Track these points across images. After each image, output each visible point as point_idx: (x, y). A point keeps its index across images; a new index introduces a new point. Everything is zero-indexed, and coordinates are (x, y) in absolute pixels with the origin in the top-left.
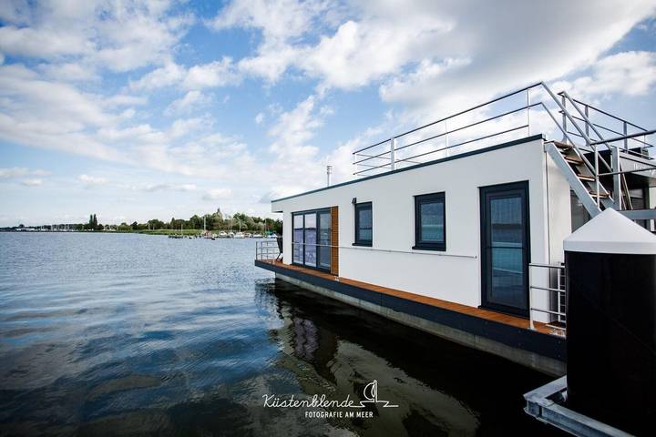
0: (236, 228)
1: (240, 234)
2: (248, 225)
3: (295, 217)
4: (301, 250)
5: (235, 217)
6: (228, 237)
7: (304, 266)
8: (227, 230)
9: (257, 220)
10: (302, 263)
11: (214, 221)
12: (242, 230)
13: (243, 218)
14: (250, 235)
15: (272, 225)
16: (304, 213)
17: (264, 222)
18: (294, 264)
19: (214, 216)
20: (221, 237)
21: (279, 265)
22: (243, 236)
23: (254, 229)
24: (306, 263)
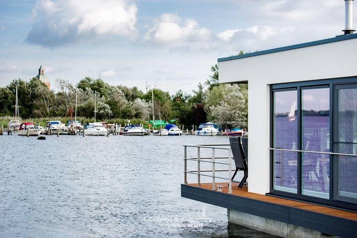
0: (87, 113)
1: (98, 127)
2: (113, 104)
3: (277, 94)
4: (293, 163)
5: (82, 86)
6: (72, 133)
7: (299, 197)
8: (67, 115)
9: (131, 95)
10: (294, 191)
11: (35, 96)
12: (100, 117)
13: (98, 87)
14: (119, 129)
15: (168, 105)
16: (300, 87)
17: (147, 98)
18: (273, 193)
19: (33, 85)
20: (55, 133)
21: (240, 194)
22: (104, 130)
23: (126, 115)
24: (306, 192)
